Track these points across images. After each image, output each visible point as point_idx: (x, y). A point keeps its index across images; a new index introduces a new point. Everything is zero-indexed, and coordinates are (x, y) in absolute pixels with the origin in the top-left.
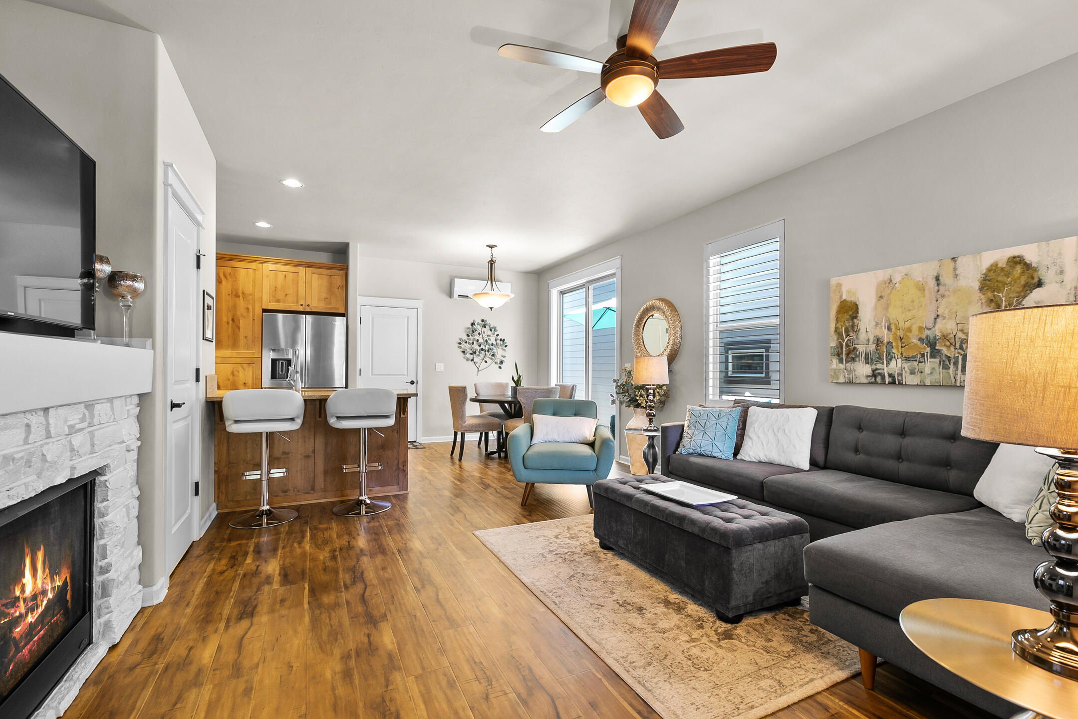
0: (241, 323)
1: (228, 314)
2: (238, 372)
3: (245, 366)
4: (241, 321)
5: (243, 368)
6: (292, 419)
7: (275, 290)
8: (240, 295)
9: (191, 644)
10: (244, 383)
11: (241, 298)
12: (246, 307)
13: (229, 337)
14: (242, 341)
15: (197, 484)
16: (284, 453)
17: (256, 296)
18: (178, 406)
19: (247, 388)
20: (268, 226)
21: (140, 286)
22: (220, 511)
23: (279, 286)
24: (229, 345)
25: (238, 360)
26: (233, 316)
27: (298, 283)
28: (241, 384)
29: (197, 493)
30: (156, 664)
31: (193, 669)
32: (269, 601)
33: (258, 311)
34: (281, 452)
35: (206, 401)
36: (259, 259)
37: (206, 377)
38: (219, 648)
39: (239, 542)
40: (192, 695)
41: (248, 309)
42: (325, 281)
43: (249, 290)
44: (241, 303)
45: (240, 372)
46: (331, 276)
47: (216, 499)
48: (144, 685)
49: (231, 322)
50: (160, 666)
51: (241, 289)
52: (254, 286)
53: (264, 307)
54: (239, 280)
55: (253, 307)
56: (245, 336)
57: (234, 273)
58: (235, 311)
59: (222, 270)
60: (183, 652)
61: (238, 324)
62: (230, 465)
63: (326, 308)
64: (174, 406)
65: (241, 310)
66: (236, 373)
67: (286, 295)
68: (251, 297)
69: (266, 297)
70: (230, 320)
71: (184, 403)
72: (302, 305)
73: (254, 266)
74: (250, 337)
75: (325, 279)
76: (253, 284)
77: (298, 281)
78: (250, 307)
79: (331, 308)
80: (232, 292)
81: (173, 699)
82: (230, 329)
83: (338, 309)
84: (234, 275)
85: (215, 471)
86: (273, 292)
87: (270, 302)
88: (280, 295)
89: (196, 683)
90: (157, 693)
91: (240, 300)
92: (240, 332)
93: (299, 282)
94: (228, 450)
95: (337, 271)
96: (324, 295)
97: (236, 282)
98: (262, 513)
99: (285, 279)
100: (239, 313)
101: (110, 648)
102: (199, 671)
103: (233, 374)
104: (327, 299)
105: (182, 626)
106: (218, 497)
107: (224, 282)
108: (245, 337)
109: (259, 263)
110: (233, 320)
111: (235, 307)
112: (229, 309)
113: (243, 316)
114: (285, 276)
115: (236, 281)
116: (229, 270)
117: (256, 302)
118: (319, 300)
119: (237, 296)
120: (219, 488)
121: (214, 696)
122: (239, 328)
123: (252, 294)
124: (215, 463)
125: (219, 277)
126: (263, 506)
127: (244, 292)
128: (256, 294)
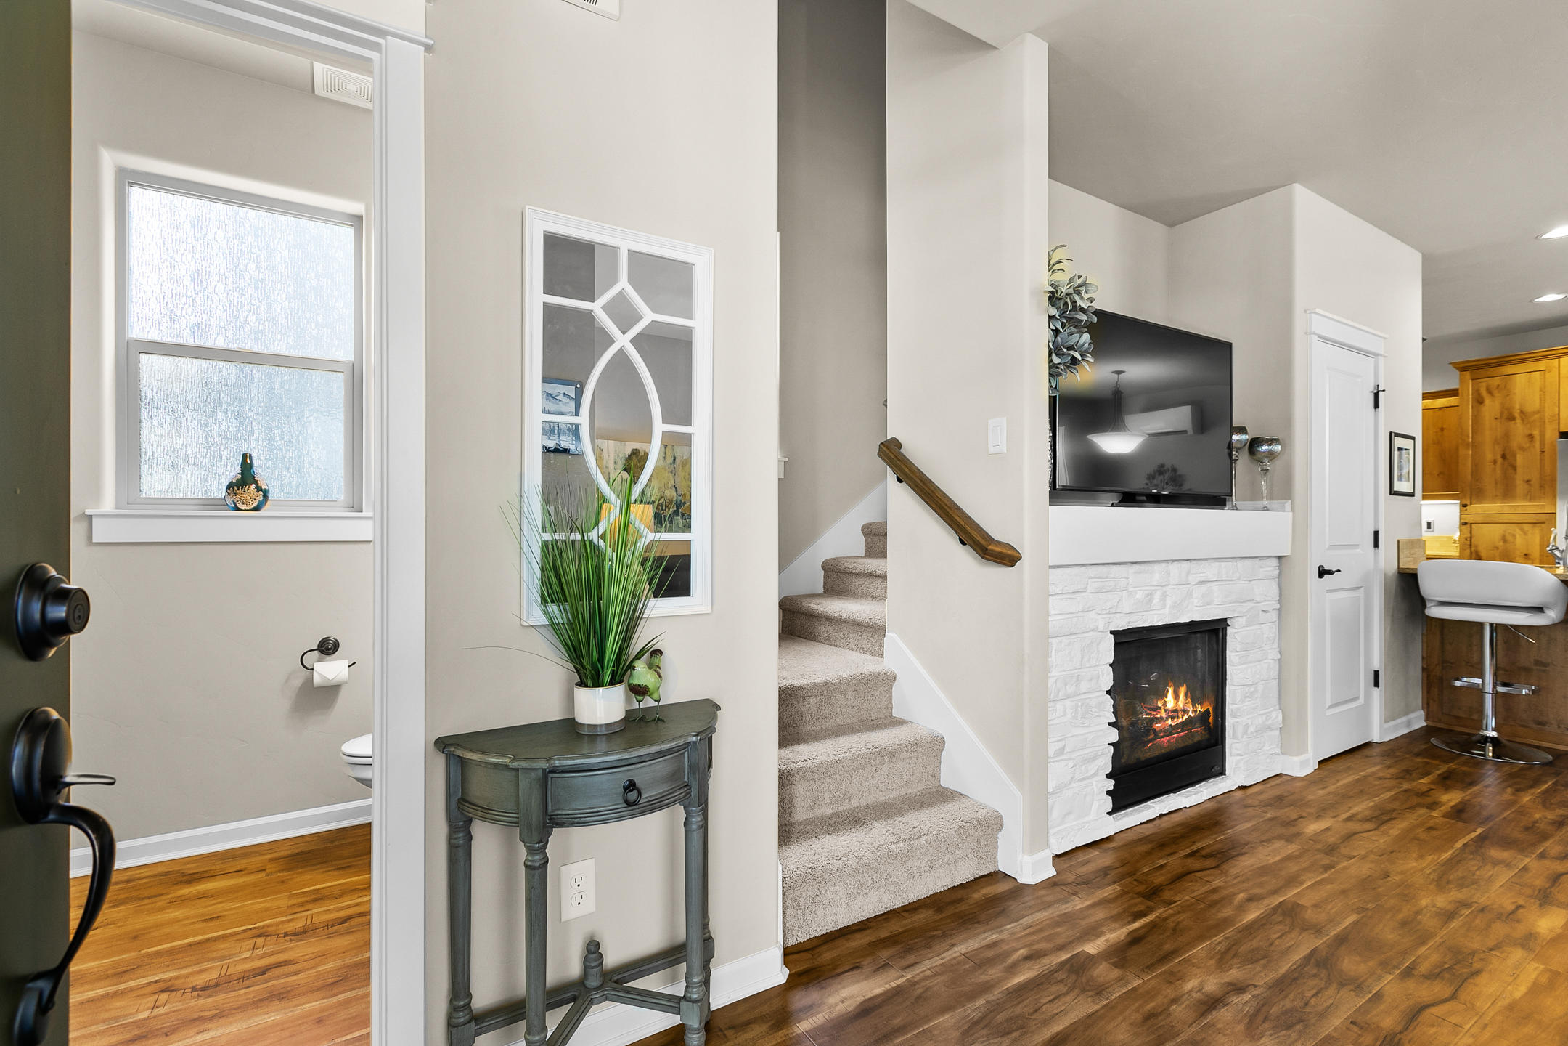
0: (1518, 459)
1: (1494, 446)
2: (1514, 536)
3: (1526, 527)
4: (1518, 456)
5: (1522, 530)
6: (1539, 609)
8: (1517, 415)
9: (1304, 814)
10: (1526, 555)
11: (1518, 421)
12: (1529, 432)
13: (1496, 483)
14: (1520, 487)
15: (1376, 673)
16: (1538, 663)
17: (1546, 415)
18: (1330, 572)
19: (1530, 562)
20: (1562, 296)
21: (1277, 448)
22: (1431, 724)
24: (1497, 496)
25: (1514, 518)
26: (1504, 451)
28: (1520, 556)
29: (1376, 684)
30: (1266, 812)
31: (1293, 830)
32: (1415, 822)
33: (1552, 436)
34: (1532, 661)
35: (1399, 573)
36: (1553, 352)
37: (1398, 542)
38: (1328, 829)
39: (1428, 760)
40: (1278, 844)
41: (1531, 436)
43: (1533, 403)
44: (1519, 428)
45: (1518, 536)
47: (1425, 706)
48: (1250, 819)
49: (1500, 460)
50: (1269, 816)
51: (1517, 407)
52: (1542, 400)
53: (1563, 430)
54: (1515, 394)
55: (1541, 431)
56: (1526, 479)
57: (1506, 384)
58: (1508, 442)
59: (1484, 384)
60: (1294, 816)
61: (1514, 464)
62: (1445, 665)
64: (1322, 573)
65: (1518, 440)
66: (1509, 538)
68: (1537, 416)
70: (1499, 456)
71: (1339, 571)
73: (1542, 365)
74: (1535, 481)
76: (1540, 395)
78: (1536, 433)
80: (1502, 413)
81: (1264, 838)
82: (1498, 472)
84: (1505, 387)
85: (1423, 669)
89: (1289, 839)
90: (1254, 829)
91: (1516, 423)
92: (1516, 473)
94: (1442, 643)
97: (1508, 398)
98: (1486, 739)
100: (1514, 444)
101: (1239, 787)
102: (1298, 835)
103: (1504, 539)
105: (1307, 800)
106: (1428, 704)
107: (1487, 401)
108: (1527, 482)
109: (1553, 358)
110: (1504, 457)
111: (1507, 436)
112: (1496, 440)
113: (1522, 449)
115: (1508, 395)
116: (1496, 381)
117: (1547, 423)
119: (1511, 418)
120: (1428, 692)
121: (1297, 853)
122: (1514, 468)
123: (1538, 412)
124: (1423, 658)
125: (1479, 394)
126: (1487, 730)
127: (1525, 410)
128: (1546, 409)
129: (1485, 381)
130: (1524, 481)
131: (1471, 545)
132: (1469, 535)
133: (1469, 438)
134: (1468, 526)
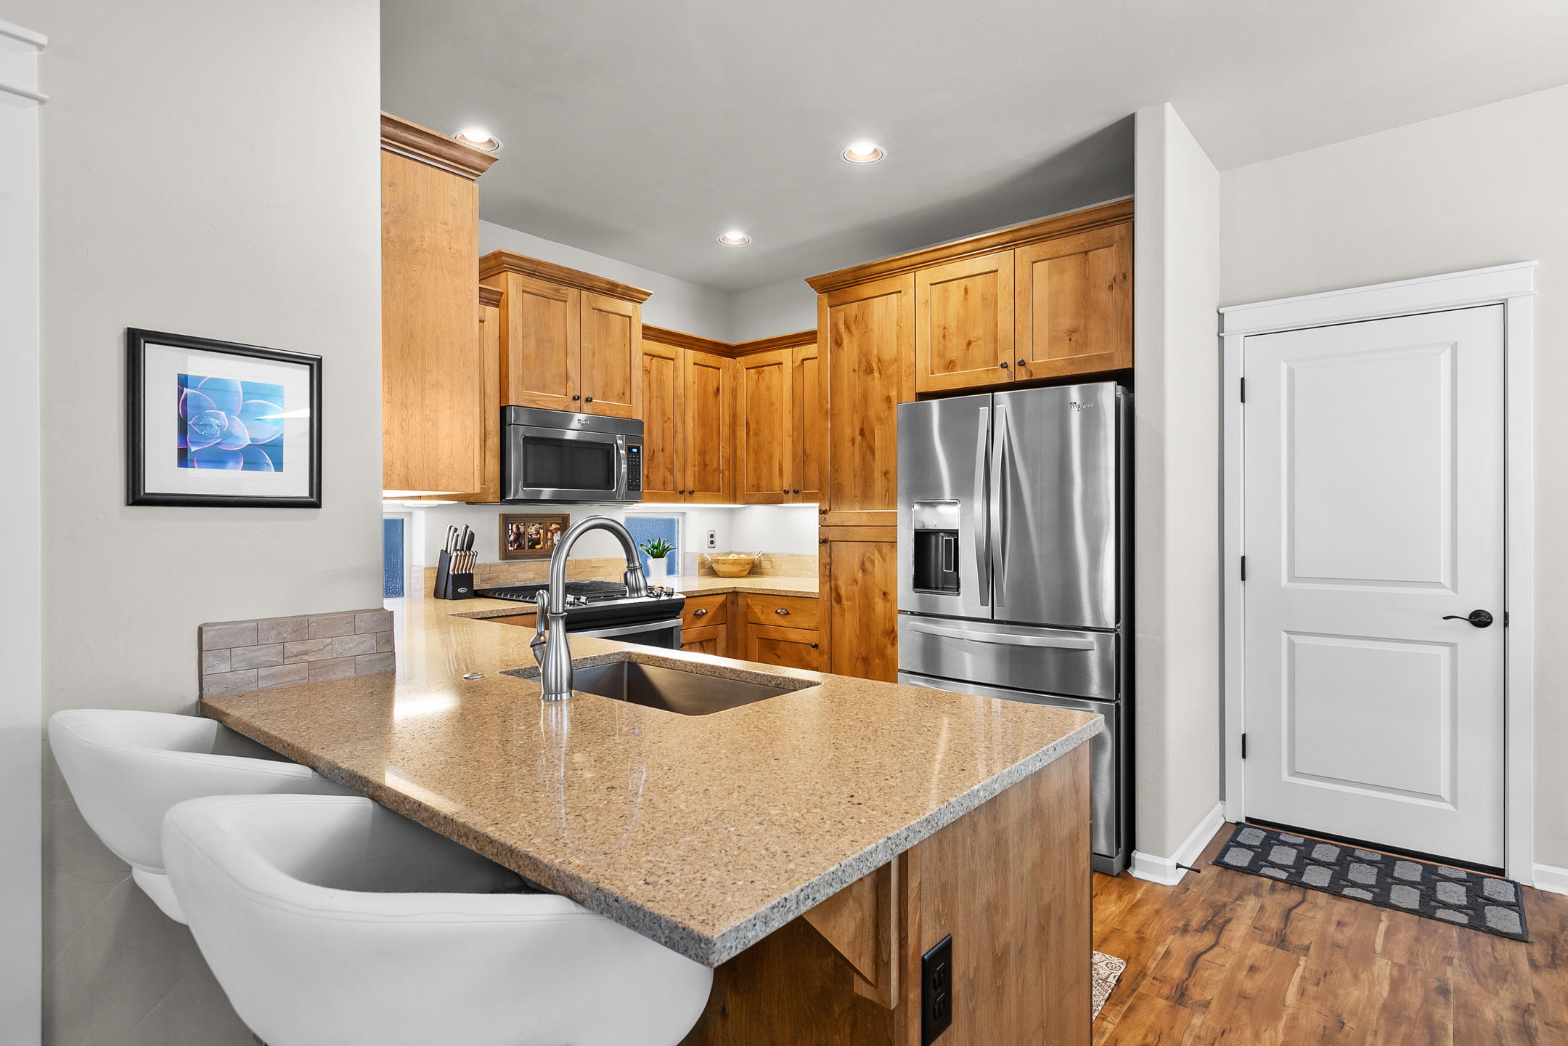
0: (876, 436)
1: (852, 415)
2: (872, 562)
4: (876, 431)
5: (880, 552)
7: (944, 337)
8: (874, 365)
11: (876, 374)
12: (886, 393)
13: (855, 478)
14: (879, 482)
17: (903, 365)
23: (952, 325)
24: (856, 497)
25: (873, 533)
26: (863, 423)
27: (996, 302)
28: (878, 595)
33: (909, 397)
36: (908, 264)
41: (888, 399)
42: (1069, 277)
43: (889, 352)
44: (877, 387)
45: (876, 562)
46: (1086, 252)
49: (858, 438)
51: (875, 352)
52: (899, 340)
53: (921, 389)
54: (872, 331)
55: (898, 391)
57: (863, 315)
58: (866, 409)
59: (842, 315)
61: (872, 444)
63: (1072, 362)
65: (877, 406)
66: (868, 565)
67: (969, 343)
68: (894, 367)
69: (923, 361)
70: (857, 432)
72: (1004, 366)
73: (899, 282)
74: (892, 473)
75: (1070, 265)
76: (897, 333)
77: (996, 296)
78: (893, 393)
79: (1088, 360)
80: (860, 362)
82: (857, 458)
83: (1110, 358)
84: (863, 318)
86: (939, 343)
87: (932, 373)
88: (955, 349)
91: (874, 379)
92: (874, 460)
93: (999, 297)
95: (1104, 232)
96: (1067, 322)
97: (866, 337)
99: (966, 299)
100: (872, 412)
103: (863, 567)
104: (1074, 331)
107: (846, 342)
108: (885, 473)
109: (908, 273)
110: (862, 433)
111: (865, 399)
112: (854, 406)
113: (880, 420)
114: (966, 289)
115: (866, 333)
116: (854, 309)
117: (904, 378)
118: (1054, 340)
119: (869, 371)
122: (873, 451)
123: (895, 360)
125: (837, 331)
127: (881, 359)
128: (903, 356)
129: (843, 310)
130: (882, 472)
131: (830, 576)
132: (828, 560)
133: (827, 403)
134: (828, 545)
